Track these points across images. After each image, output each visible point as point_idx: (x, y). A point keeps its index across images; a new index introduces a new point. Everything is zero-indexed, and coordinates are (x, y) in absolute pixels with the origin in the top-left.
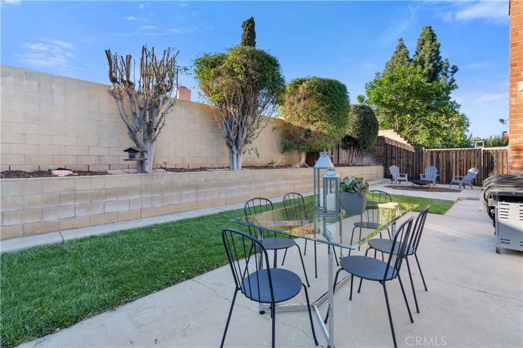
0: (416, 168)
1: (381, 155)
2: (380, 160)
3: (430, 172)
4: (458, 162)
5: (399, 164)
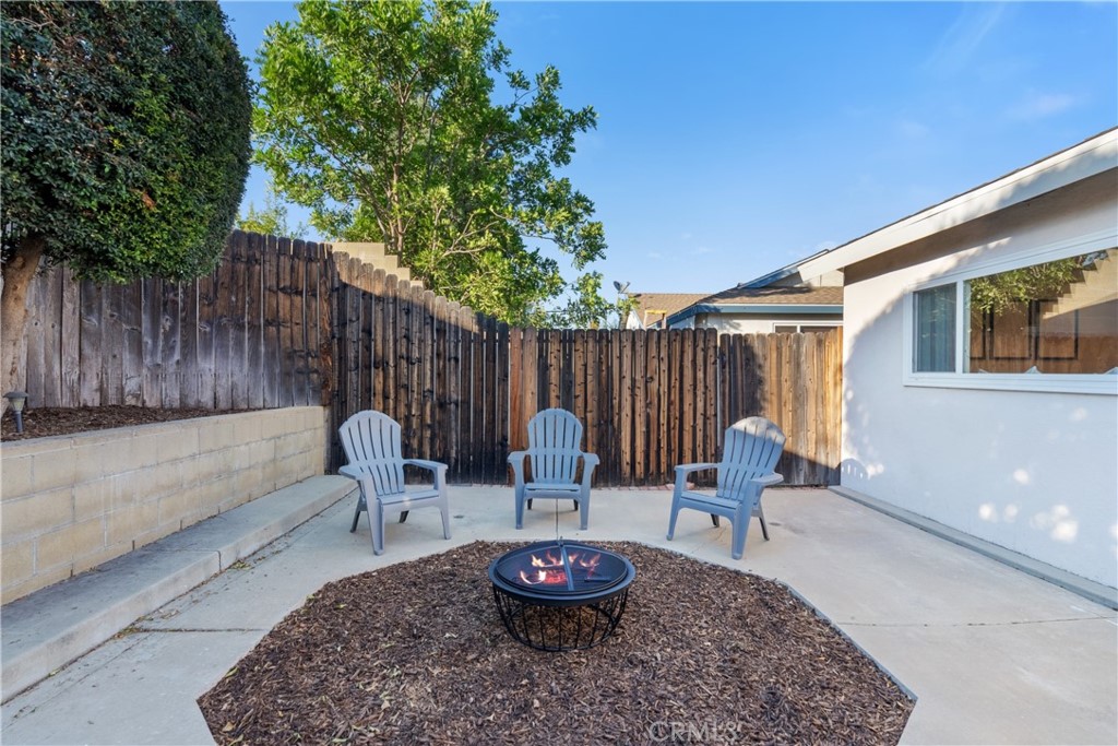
1: (313, 345)
2: (305, 373)
4: (640, 383)
5: (404, 394)
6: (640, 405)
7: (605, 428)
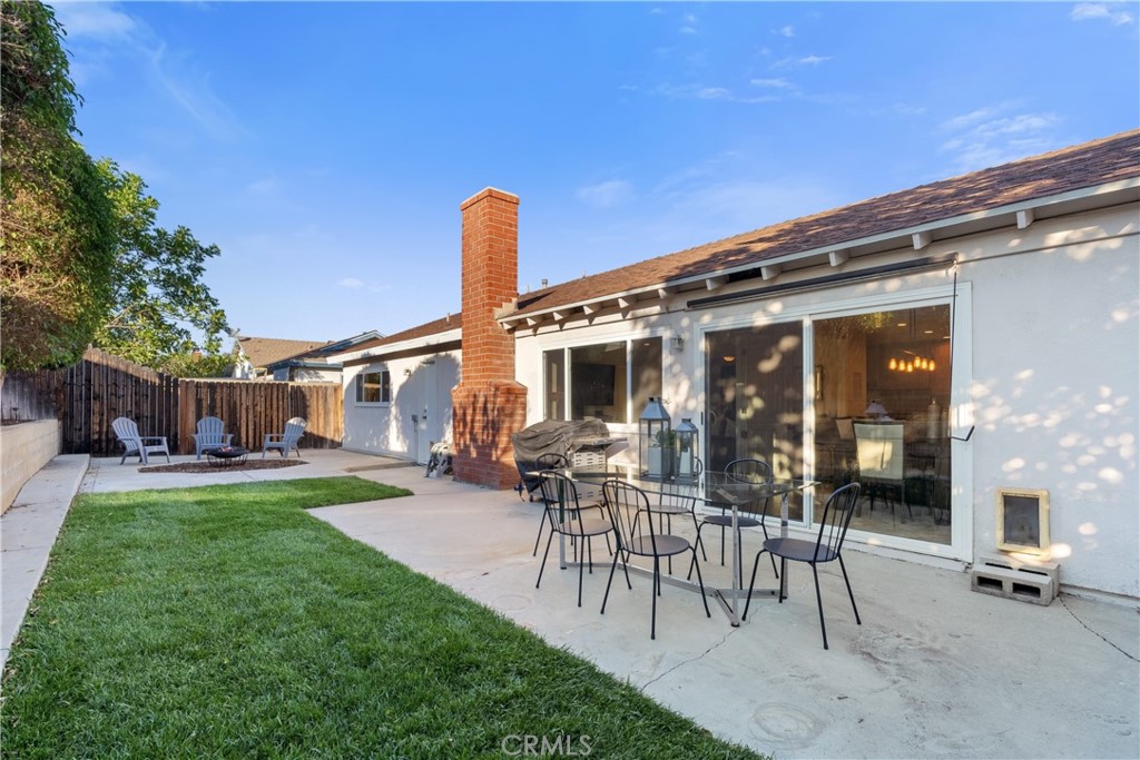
0: (160, 421)
1: (52, 388)
2: (48, 402)
3: (209, 432)
4: (251, 407)
5: (114, 412)
6: (251, 417)
7: (233, 427)
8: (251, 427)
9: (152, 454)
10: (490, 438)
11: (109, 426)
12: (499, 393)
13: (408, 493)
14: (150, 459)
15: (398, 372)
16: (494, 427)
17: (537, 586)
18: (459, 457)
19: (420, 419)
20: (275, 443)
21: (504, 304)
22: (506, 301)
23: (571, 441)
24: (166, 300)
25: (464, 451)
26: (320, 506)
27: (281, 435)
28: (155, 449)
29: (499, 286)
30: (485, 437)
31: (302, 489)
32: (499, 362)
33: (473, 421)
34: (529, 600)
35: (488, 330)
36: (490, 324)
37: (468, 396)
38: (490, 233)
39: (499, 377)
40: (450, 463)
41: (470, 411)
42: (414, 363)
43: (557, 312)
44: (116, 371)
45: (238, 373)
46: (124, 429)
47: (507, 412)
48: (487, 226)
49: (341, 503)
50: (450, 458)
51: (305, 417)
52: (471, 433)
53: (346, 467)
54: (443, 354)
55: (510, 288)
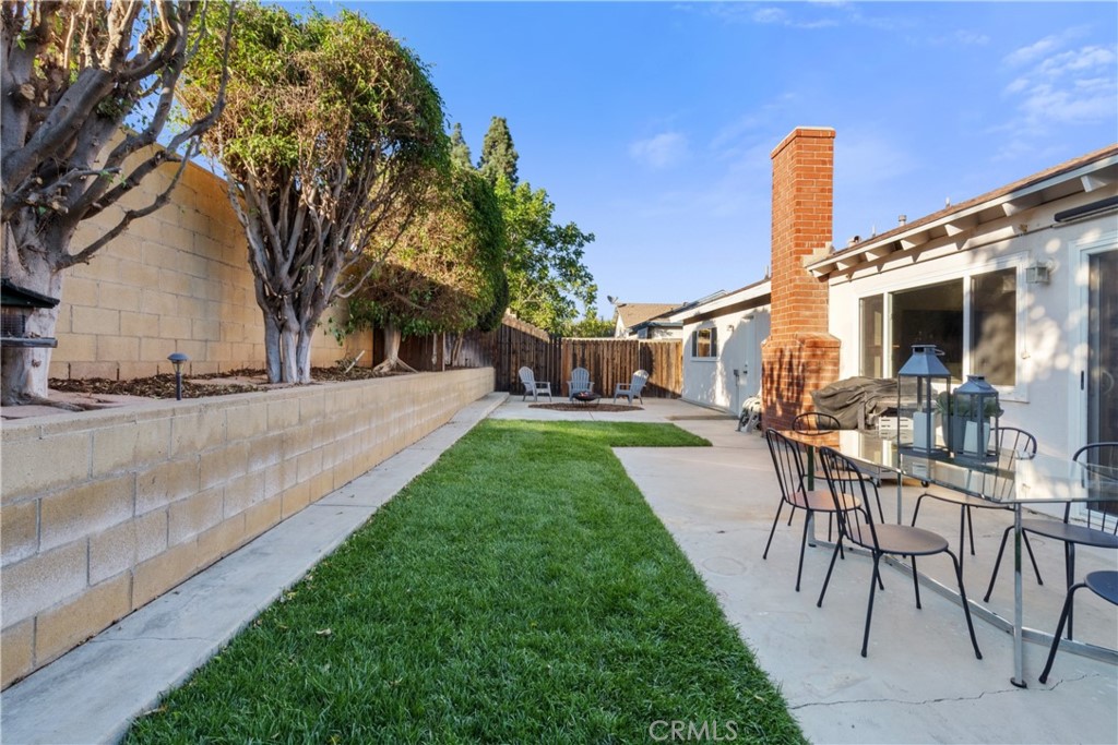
0: (550, 370)
2: (489, 355)
3: (579, 379)
4: (610, 360)
5: (523, 363)
6: (610, 368)
7: (597, 377)
8: (610, 377)
9: (540, 394)
10: (795, 395)
11: (516, 372)
12: (804, 346)
13: (707, 444)
14: (540, 398)
15: (724, 327)
16: (798, 385)
17: (765, 557)
18: (767, 413)
19: (741, 373)
20: (623, 392)
21: (815, 250)
22: (817, 246)
23: (873, 403)
24: (560, 279)
25: (771, 408)
26: (626, 446)
27: (627, 384)
28: (543, 391)
29: (808, 231)
30: (790, 394)
31: (622, 431)
32: (808, 313)
33: (779, 376)
34: (745, 569)
35: (795, 280)
36: (797, 272)
37: (775, 352)
38: (798, 176)
39: (809, 330)
40: (760, 419)
41: (777, 366)
42: (736, 318)
43: (870, 251)
44: (525, 333)
45: (617, 334)
46: (526, 375)
47: (813, 367)
48: (797, 169)
49: (644, 446)
50: (759, 416)
51: (650, 370)
52: (778, 389)
53: (670, 415)
54: (760, 308)
55: (823, 232)
